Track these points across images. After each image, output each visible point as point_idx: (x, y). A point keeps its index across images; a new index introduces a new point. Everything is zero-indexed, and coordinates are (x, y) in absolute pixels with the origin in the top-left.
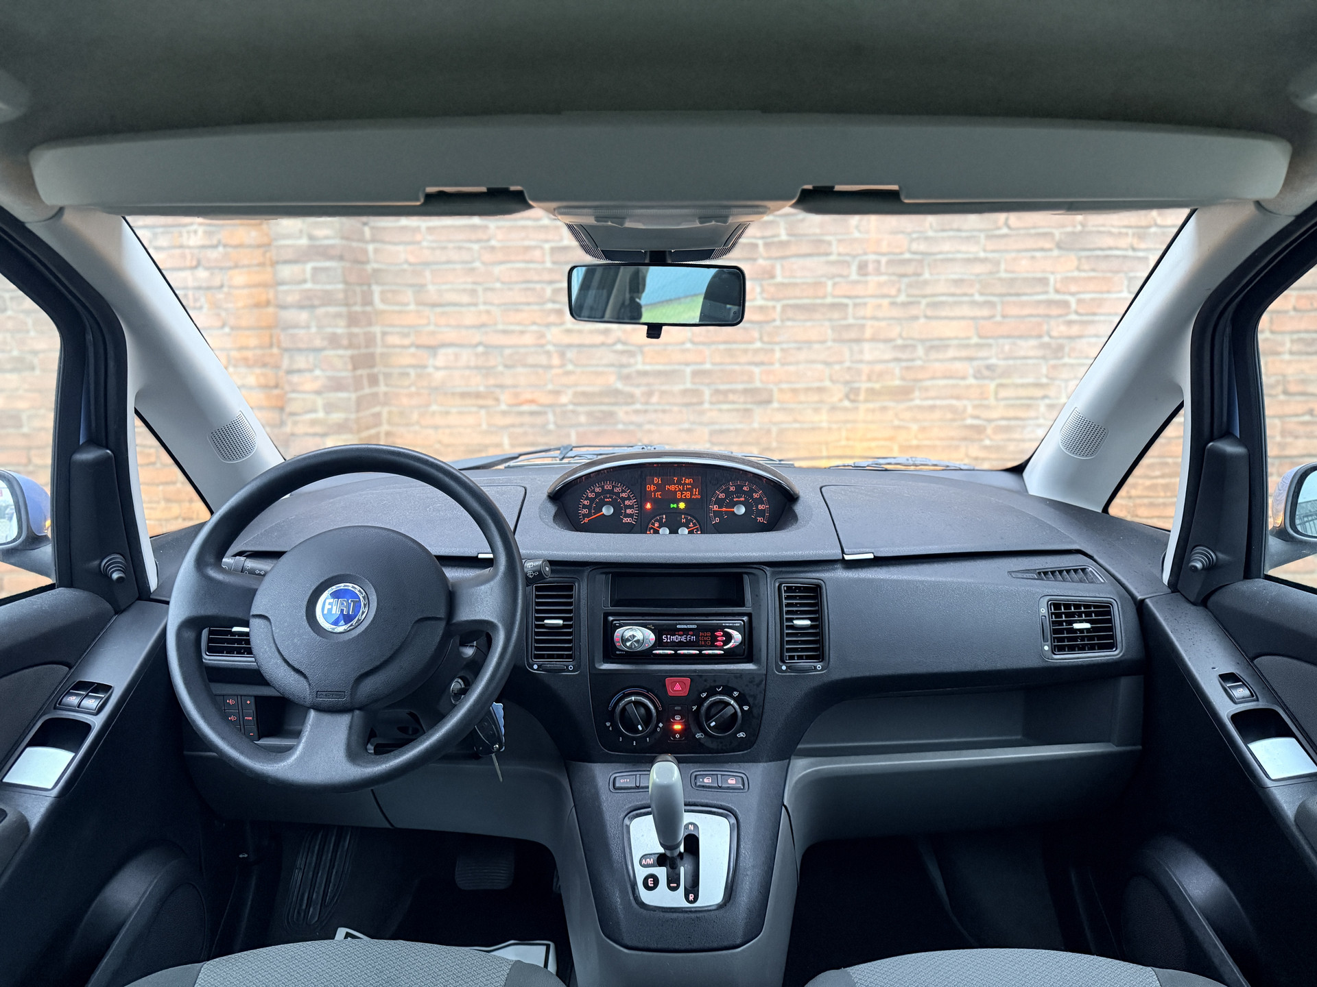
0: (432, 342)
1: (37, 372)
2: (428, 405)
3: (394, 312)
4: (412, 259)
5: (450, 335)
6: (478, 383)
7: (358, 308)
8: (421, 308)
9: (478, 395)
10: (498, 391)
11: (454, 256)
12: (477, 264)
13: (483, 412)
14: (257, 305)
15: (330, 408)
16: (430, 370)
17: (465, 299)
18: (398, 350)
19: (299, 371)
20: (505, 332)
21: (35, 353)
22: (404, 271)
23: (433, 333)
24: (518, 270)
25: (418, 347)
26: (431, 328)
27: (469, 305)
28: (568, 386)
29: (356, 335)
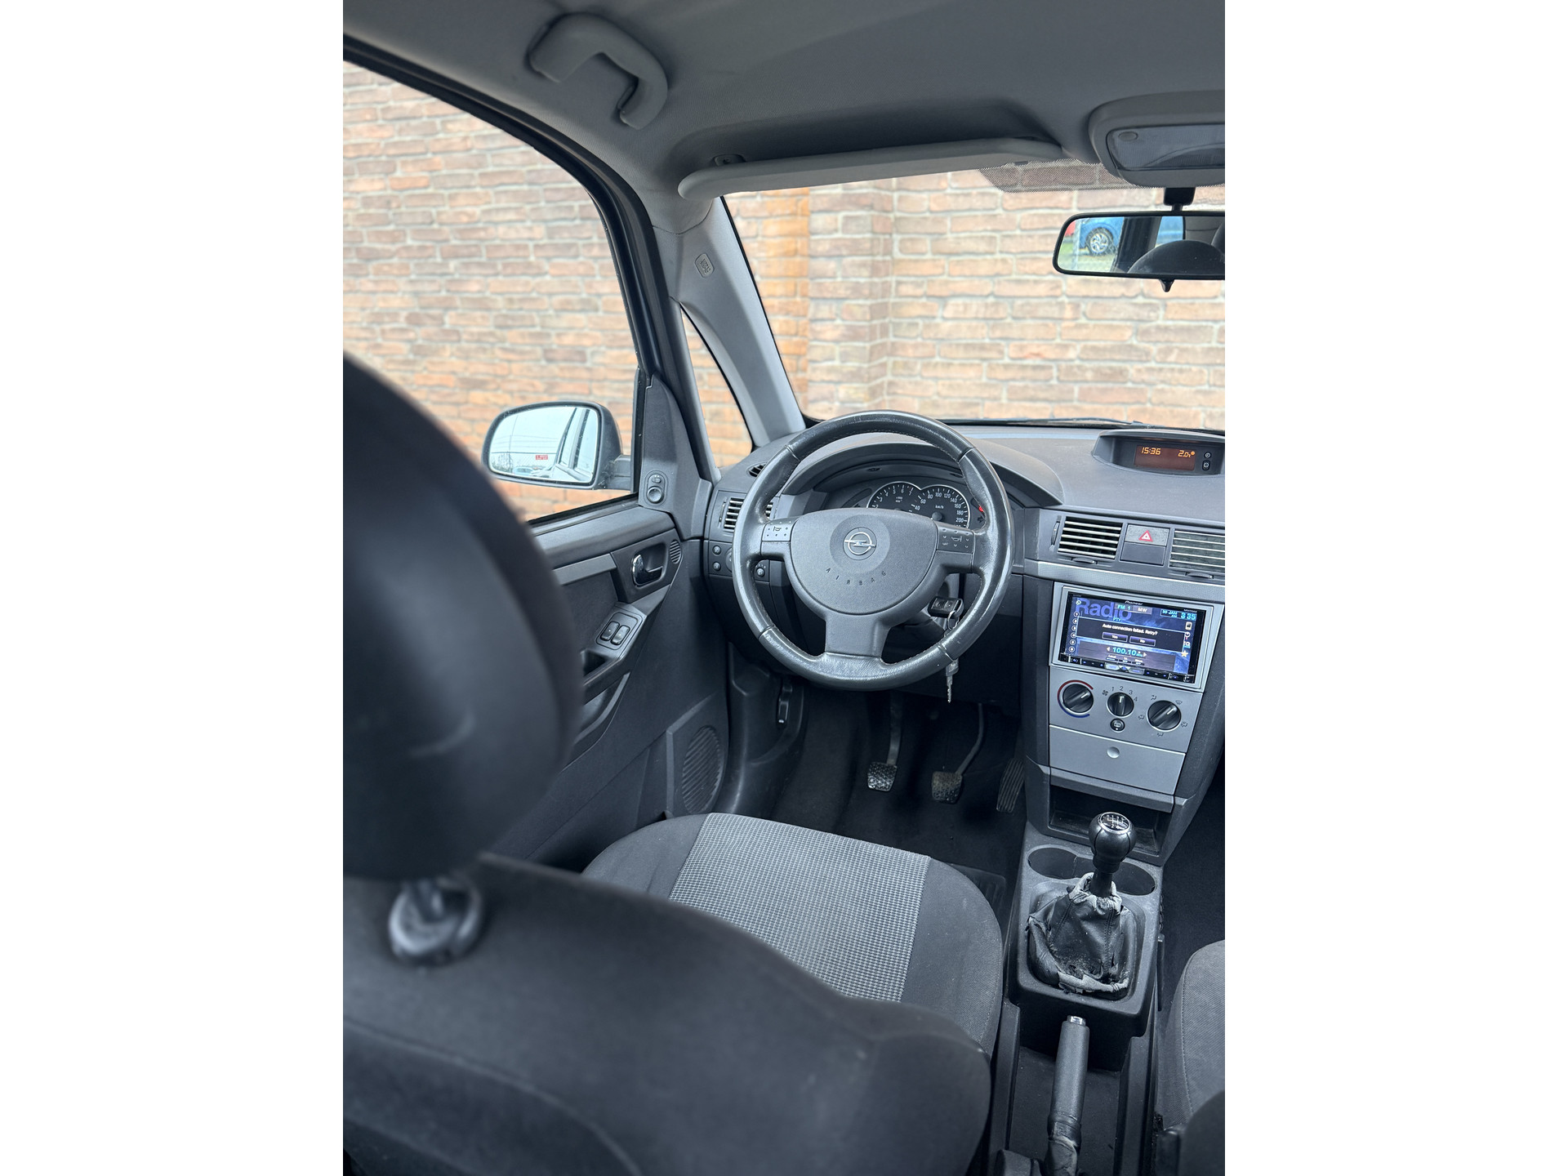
0: (944, 293)
1: (600, 313)
2: (933, 356)
3: (910, 261)
4: (934, 207)
5: (963, 285)
6: (984, 335)
7: (879, 258)
8: (937, 257)
9: (982, 347)
10: (1003, 343)
11: (977, 203)
12: (999, 211)
13: (985, 364)
14: (786, 254)
15: (845, 357)
16: (938, 321)
17: (983, 247)
18: (910, 300)
19: (823, 320)
20: (1018, 282)
21: (599, 295)
22: (925, 218)
23: (946, 283)
24: (1042, 215)
25: (929, 297)
26: (945, 277)
27: (987, 253)
28: (1077, 341)
29: (876, 284)
